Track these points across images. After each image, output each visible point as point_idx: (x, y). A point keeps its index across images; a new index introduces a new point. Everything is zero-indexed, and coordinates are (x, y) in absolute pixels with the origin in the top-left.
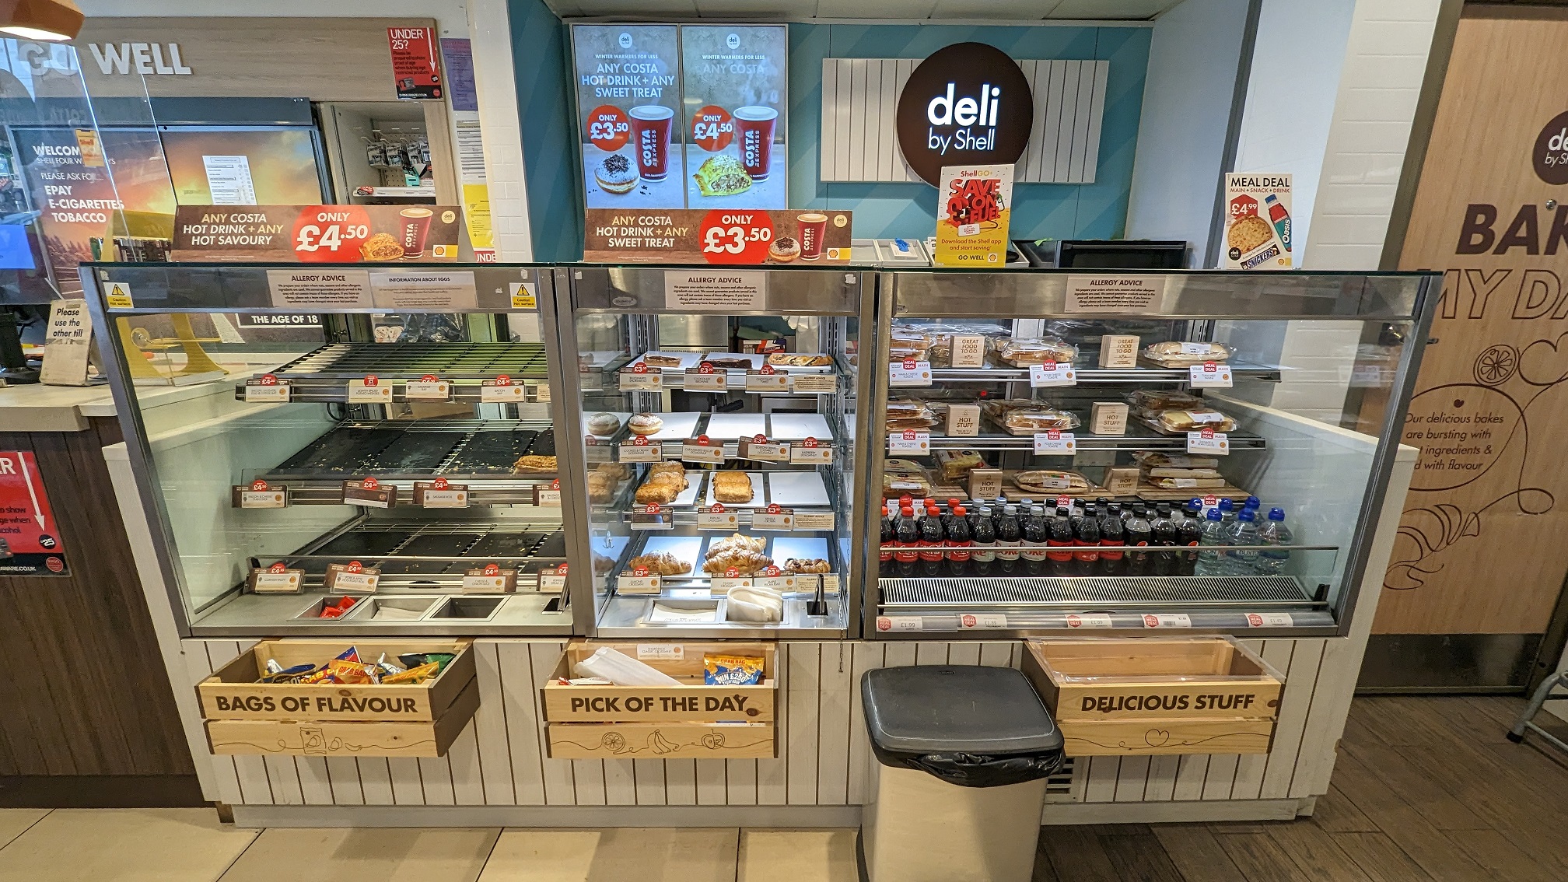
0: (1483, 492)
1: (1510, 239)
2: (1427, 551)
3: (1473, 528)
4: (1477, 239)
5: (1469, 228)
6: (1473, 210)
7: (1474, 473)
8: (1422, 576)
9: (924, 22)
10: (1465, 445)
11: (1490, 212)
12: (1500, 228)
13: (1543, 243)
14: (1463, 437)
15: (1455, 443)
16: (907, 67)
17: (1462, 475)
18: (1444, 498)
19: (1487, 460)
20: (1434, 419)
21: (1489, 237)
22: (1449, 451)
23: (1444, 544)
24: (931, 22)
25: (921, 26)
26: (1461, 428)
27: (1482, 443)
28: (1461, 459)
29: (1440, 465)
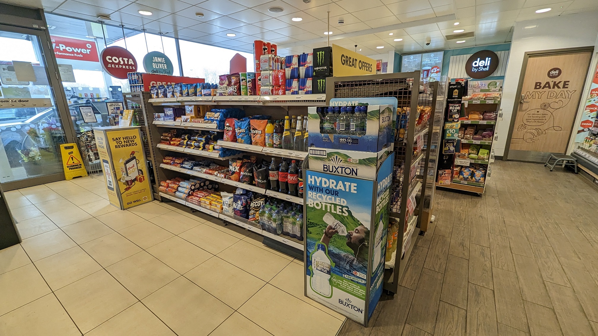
0: (546, 126)
1: (545, 87)
2: (534, 136)
3: (544, 133)
4: (538, 87)
5: (536, 85)
6: (537, 83)
7: (543, 123)
8: (534, 141)
9: (475, 47)
10: (540, 119)
11: (540, 83)
12: (542, 85)
13: (552, 87)
14: (540, 117)
15: (538, 118)
16: (469, 56)
17: (540, 124)
18: (537, 127)
19: (546, 121)
20: (533, 114)
21: (540, 87)
22: (537, 119)
23: (538, 135)
24: (476, 46)
25: (474, 47)
26: (539, 116)
27: (544, 118)
28: (539, 121)
29: (536, 122)
